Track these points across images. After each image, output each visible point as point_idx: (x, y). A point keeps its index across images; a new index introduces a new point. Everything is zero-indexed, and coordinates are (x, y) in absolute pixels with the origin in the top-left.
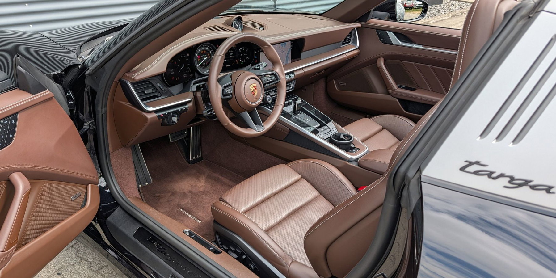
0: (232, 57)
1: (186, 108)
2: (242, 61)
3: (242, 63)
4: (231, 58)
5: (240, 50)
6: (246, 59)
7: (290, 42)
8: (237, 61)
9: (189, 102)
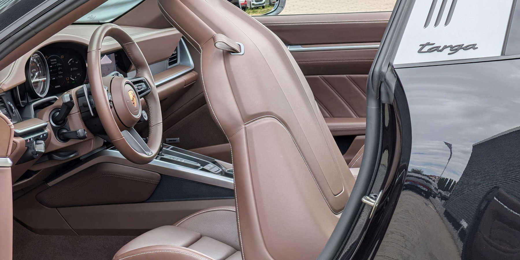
0: (60, 73)
1: (45, 133)
2: (73, 79)
3: (73, 82)
4: (60, 75)
5: (69, 63)
6: (78, 76)
7: (114, 54)
8: (68, 79)
9: (45, 127)
